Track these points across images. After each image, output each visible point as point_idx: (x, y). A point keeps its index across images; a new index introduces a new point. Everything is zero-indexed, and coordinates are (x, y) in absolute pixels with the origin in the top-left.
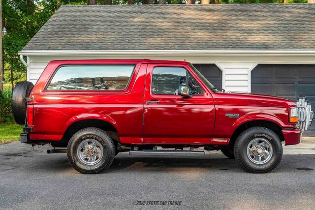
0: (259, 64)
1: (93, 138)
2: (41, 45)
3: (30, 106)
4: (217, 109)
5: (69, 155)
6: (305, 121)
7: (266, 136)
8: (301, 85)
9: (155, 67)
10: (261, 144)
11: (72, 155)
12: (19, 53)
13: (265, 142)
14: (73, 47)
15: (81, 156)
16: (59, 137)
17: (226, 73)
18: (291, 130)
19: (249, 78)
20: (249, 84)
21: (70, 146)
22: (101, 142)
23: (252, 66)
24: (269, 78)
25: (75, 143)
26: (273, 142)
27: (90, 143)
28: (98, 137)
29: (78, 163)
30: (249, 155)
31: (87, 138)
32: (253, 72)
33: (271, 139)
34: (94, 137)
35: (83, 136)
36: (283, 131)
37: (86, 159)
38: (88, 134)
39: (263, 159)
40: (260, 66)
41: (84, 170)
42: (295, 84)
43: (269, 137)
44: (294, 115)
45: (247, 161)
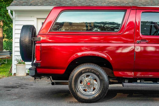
1: (91, 72)
2: (24, 2)
3: (37, 45)
5: (70, 86)
9: (143, 12)
11: (73, 86)
12: (8, 8)
14: (50, 4)
15: (80, 87)
16: (62, 72)
21: (72, 79)
22: (98, 76)
25: (76, 76)
27: (88, 76)
28: (96, 71)
29: (79, 94)
31: (86, 72)
34: (93, 71)
35: (83, 70)
37: (84, 90)
38: (87, 69)
41: (84, 99)
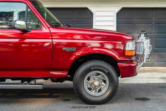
0: (123, 8)
4: (54, 43)
6: (143, 54)
7: (102, 69)
8: (157, 24)
10: (98, 76)
13: (102, 75)
17: (96, 15)
18: (127, 63)
19: (115, 19)
20: (115, 24)
23: (117, 9)
24: (131, 19)
26: (109, 75)
30: (86, 87)
32: (118, 14)
33: (107, 72)
36: (118, 64)
39: (100, 90)
40: (123, 9)
42: (152, 24)
43: (105, 70)
44: (130, 49)
45: (84, 93)
